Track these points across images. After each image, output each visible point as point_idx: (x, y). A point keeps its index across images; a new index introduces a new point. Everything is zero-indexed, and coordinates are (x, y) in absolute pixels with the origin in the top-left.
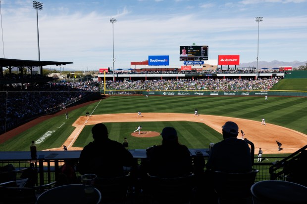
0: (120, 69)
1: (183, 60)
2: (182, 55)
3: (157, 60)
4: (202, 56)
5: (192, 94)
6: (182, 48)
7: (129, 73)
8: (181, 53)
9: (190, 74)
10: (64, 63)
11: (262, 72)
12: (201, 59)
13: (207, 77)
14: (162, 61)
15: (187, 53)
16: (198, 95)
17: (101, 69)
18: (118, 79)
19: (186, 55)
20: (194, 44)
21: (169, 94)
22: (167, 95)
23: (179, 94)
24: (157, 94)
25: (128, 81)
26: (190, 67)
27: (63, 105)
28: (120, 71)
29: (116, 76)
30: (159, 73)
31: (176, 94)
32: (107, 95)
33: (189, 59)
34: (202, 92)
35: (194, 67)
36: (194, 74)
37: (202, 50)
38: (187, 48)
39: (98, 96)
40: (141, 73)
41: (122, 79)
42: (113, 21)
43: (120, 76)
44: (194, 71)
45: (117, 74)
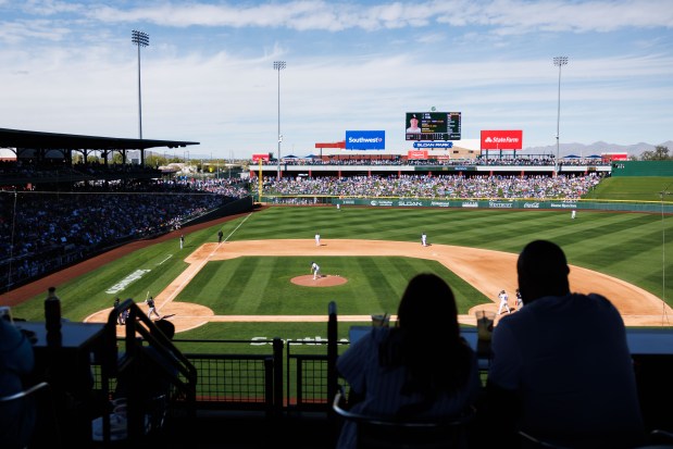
0: (291, 156)
1: (412, 139)
2: (410, 130)
3: (361, 140)
4: (450, 132)
5: (427, 205)
6: (409, 116)
7: (309, 164)
8: (408, 125)
9: (425, 167)
10: (183, 144)
11: (568, 164)
12: (446, 138)
13: (457, 173)
14: (370, 140)
15: (420, 126)
16: (437, 207)
17: (255, 157)
18: (286, 174)
19: (418, 130)
20: (433, 108)
21: (383, 203)
22: (378, 207)
23: (401, 204)
24: (358, 203)
25: (306, 178)
26: (426, 153)
27: (176, 222)
28: (291, 160)
29: (283, 168)
30: (365, 164)
31: (395, 205)
32: (264, 204)
33: (423, 137)
34: (446, 201)
35: (431, 153)
36: (432, 166)
37: (449, 121)
38: (419, 116)
39: (246, 206)
40: (329, 164)
41: (294, 174)
42: (279, 65)
43: (290, 168)
44: (433, 160)
45: (286, 165)
